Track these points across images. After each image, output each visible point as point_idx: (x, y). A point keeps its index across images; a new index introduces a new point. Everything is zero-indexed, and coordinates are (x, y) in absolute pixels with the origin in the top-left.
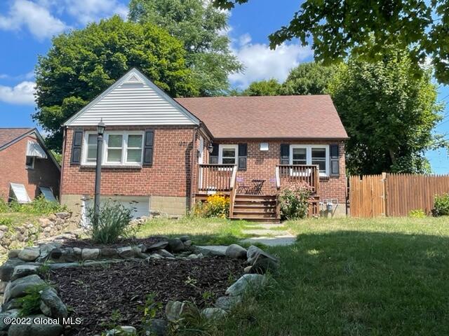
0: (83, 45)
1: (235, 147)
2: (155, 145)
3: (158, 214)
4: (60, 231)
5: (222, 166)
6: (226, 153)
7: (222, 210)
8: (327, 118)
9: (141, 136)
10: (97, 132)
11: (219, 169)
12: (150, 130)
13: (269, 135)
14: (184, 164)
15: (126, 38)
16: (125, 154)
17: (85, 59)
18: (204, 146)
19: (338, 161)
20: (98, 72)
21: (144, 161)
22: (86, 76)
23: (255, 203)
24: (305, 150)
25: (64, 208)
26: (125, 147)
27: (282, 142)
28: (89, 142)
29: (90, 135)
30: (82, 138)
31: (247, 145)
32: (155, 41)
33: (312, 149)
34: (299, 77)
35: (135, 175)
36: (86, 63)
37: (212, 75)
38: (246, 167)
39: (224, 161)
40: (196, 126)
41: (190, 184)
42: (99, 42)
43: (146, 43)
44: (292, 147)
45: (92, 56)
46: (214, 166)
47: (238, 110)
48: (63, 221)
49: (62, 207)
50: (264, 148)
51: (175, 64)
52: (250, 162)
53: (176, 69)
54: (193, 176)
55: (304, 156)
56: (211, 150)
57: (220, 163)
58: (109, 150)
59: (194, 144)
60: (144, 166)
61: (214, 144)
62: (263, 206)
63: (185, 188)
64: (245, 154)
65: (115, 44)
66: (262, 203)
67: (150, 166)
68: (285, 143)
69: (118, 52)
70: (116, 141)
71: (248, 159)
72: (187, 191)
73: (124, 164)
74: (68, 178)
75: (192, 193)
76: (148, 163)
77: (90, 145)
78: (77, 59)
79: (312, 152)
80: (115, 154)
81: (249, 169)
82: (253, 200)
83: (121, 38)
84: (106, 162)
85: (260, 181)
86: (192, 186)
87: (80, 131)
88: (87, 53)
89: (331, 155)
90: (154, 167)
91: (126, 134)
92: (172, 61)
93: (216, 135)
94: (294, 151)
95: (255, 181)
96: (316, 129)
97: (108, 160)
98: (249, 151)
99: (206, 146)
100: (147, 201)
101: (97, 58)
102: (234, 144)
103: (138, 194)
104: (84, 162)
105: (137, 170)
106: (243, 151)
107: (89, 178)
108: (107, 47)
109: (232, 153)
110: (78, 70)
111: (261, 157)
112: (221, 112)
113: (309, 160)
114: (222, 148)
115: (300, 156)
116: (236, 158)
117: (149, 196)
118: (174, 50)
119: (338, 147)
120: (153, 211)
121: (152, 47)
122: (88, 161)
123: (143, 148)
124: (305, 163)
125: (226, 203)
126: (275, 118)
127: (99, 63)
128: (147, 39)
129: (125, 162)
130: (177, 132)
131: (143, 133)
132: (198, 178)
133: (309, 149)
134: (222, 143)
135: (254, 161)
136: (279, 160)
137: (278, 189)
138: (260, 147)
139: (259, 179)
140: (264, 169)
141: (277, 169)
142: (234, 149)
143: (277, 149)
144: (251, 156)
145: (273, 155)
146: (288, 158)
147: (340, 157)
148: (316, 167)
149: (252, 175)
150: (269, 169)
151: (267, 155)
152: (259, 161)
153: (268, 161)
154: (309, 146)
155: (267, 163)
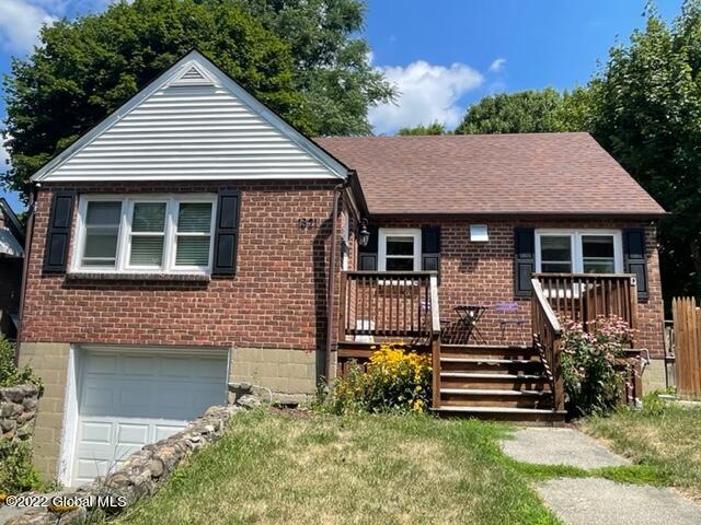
0: (101, 40)
1: (415, 235)
2: (241, 228)
3: (248, 391)
4: (11, 434)
5: (387, 277)
6: (393, 247)
7: (413, 387)
8: (600, 173)
9: (211, 204)
10: (105, 196)
11: (381, 282)
12: (230, 191)
13: (488, 209)
14: (310, 270)
15: (180, 26)
16: (171, 248)
17: (101, 64)
18: (350, 230)
19: (644, 265)
20: (126, 88)
21: (216, 265)
22: (102, 96)
23: (485, 367)
24: (568, 239)
25: (25, 377)
26: (172, 231)
27: (518, 223)
28: (88, 221)
29: (91, 205)
30: (72, 210)
31: (439, 228)
32: (238, 35)
33: (583, 237)
34: (484, 117)
35: (193, 298)
36: (102, 72)
37: (341, 106)
39: (391, 264)
40: (339, 181)
41: (326, 320)
42: (131, 33)
43: (219, 37)
44: (538, 235)
45: (115, 57)
46: (368, 276)
47: (410, 159)
48: (19, 407)
49: (21, 372)
50: (479, 236)
51: (274, 80)
52: (449, 266)
53: (276, 89)
54: (333, 301)
55: (565, 254)
56: (365, 241)
57: (382, 268)
58: (134, 239)
59: (336, 223)
60: (217, 275)
61: (369, 224)
62: (507, 375)
63: (314, 330)
64: (438, 250)
65: (162, 36)
66: (502, 367)
67: (231, 275)
68: (525, 225)
69: (164, 52)
70: (148, 219)
71: (443, 261)
72: (317, 336)
73: (167, 272)
74: (36, 303)
75: (331, 340)
76: (224, 267)
77: (90, 227)
78: (86, 66)
79: (584, 245)
80: (148, 247)
81: (446, 281)
82: (480, 360)
83: (170, 26)
84: (128, 266)
86: (331, 324)
87: (67, 193)
88: (107, 55)
89: (627, 251)
90: (239, 280)
91: (173, 205)
92: (268, 76)
93: (375, 206)
94: (542, 244)
96: (589, 195)
97: (132, 262)
98: (444, 242)
99: (356, 230)
100: (223, 360)
101: (125, 62)
102: (412, 226)
103: (201, 343)
104: (76, 267)
105: (197, 284)
106: (432, 244)
107: (83, 304)
108: (144, 42)
109: (407, 247)
110: (89, 86)
111: (472, 256)
112: (375, 163)
113: (577, 264)
114: (384, 236)
115: (557, 254)
116: (417, 256)
117: (227, 347)
118: (273, 55)
119: (642, 235)
120: (236, 385)
121: (231, 47)
122: (86, 263)
123: (212, 234)
124: (568, 269)
125: (424, 371)
126: (490, 174)
127: (129, 72)
128: (220, 30)
129: (171, 267)
130: (294, 196)
131: (213, 199)
132: (343, 303)
133: (576, 239)
134: (383, 226)
135: (456, 264)
136: (511, 262)
137: (557, 335)
138: (469, 234)
139: (467, 305)
140: (480, 281)
141: (535, 282)
142: (412, 238)
143: (507, 237)
144: (449, 253)
145: (498, 251)
146: (533, 257)
147: (649, 257)
148: (628, 279)
149: (453, 294)
150: (490, 281)
151: (485, 251)
152: (467, 264)
153: (487, 264)
154: (576, 231)
155: (484, 268)
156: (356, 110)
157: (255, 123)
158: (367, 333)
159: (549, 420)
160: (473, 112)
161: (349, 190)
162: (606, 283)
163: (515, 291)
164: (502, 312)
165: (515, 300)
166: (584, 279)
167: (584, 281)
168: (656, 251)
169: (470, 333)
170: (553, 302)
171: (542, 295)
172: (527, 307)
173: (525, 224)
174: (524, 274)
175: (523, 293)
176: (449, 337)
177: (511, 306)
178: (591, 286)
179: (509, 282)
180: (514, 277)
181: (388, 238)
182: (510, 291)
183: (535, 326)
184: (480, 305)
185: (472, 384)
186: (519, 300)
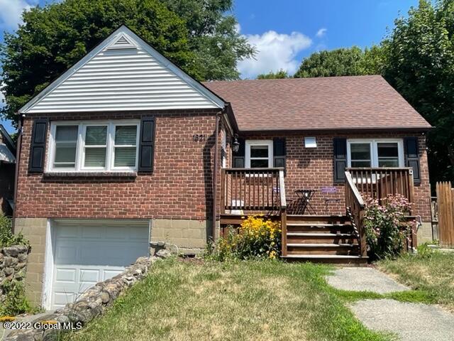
0: (62, 19)
1: (269, 144)
2: (156, 141)
3: (163, 247)
4: (11, 277)
5: (252, 172)
6: (255, 152)
7: (269, 243)
8: (389, 101)
9: (135, 127)
10: (68, 122)
11: (247, 175)
12: (148, 118)
13: (316, 126)
14: (201, 168)
15: (114, 9)
16: (111, 156)
17: (62, 35)
18: (227, 142)
19: (418, 162)
20: (79, 51)
21: (140, 165)
22: (63, 57)
23: (316, 229)
24: (368, 145)
25: (19, 240)
26: (111, 144)
28: (57, 138)
29: (58, 128)
30: (46, 132)
31: (284, 140)
32: (151, 15)
33: (378, 144)
34: (313, 66)
35: (126, 187)
36: (63, 40)
37: (219, 61)
39: (253, 163)
40: (219, 110)
41: (212, 200)
42: (81, 14)
43: (140, 16)
44: (349, 143)
45: (71, 31)
46: (239, 172)
47: (265, 95)
48: (15, 260)
49: (16, 237)
50: (311, 144)
51: (176, 44)
52: (291, 164)
53: (177, 50)
54: (216, 188)
55: (367, 155)
56: (237, 148)
57: (248, 166)
58: (87, 150)
59: (217, 138)
60: (141, 172)
61: (239, 138)
62: (329, 234)
63: (205, 207)
64: (284, 154)
65: (101, 16)
66: (327, 229)
67: (150, 172)
68: (340, 136)
69: (104, 27)
70: (96, 136)
71: (288, 161)
72: (207, 211)
73: (109, 171)
74: (25, 192)
75: (216, 214)
76: (146, 167)
77: (58, 142)
78: (53, 36)
79: (379, 148)
80: (96, 155)
81: (289, 174)
82: (312, 224)
83: (107, 9)
86: (216, 202)
87: (43, 121)
88: (66, 29)
89: (407, 152)
90: (155, 175)
91: (111, 127)
92: (171, 41)
93: (242, 126)
94: (351, 149)
96: (382, 116)
97: (86, 165)
98: (288, 149)
99: (231, 141)
100: (146, 227)
101: (78, 34)
102: (267, 139)
103: (132, 216)
104: (49, 169)
105: (130, 178)
106: (280, 150)
107: (55, 193)
108: (91, 21)
109: (264, 152)
110: (55, 50)
111: (306, 157)
112: (242, 98)
113: (375, 162)
114: (249, 145)
115: (361, 155)
116: (270, 158)
117: (149, 219)
118: (175, 27)
119: (416, 142)
120: (155, 243)
121: (147, 22)
122: (56, 166)
123: (137, 146)
124: (368, 164)
125: (276, 232)
126: (317, 104)
127: (81, 40)
128: (140, 12)
129: (111, 167)
130: (190, 120)
131: (137, 123)
132: (223, 189)
133: (374, 145)
134: (248, 139)
135: (296, 162)
136: (331, 161)
137: (362, 208)
138: (304, 143)
139: (304, 189)
140: (311, 174)
141: (348, 174)
142: (267, 146)
143: (328, 145)
144: (291, 156)
145: (323, 154)
146: (346, 158)
147: (421, 156)
148: (408, 171)
149: (294, 182)
150: (318, 174)
151: (314, 154)
152: (303, 162)
153: (316, 162)
154: (374, 140)
155: (314, 165)
156: (229, 63)
157: (164, 73)
158: (239, 208)
159: (357, 263)
160: (306, 63)
161: (225, 116)
162: (393, 173)
163: (334, 179)
164: (326, 193)
165: (334, 185)
166: (379, 171)
167: (379, 173)
168: (425, 152)
169: (305, 207)
170: (359, 186)
171: (352, 181)
172: (342, 190)
174: (340, 168)
175: (340, 180)
176: (292, 210)
177: (332, 189)
178: (383, 175)
179: (330, 174)
180: (333, 171)
181: (251, 146)
182: (331, 180)
183: (348, 202)
184: (312, 189)
185: (307, 240)
186: (337, 185)
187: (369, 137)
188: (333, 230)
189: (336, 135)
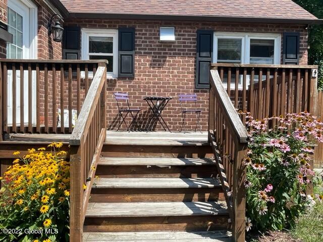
1: (113, 35)
6: (95, 46)
13: (176, 11)
23: (156, 170)
24: (239, 42)
31: (134, 29)
33: (251, 40)
38: (132, 72)
44: (216, 37)
50: (168, 36)
52: (142, 62)
56: (58, 35)
64: (132, 48)
71: (137, 58)
79: (251, 47)
81: (139, 76)
85: (159, 99)
94: (219, 46)
95: (151, 99)
98: (138, 42)
102: (110, 27)
106: (128, 43)
114: (87, 35)
116: (115, 54)
119: (297, 39)
133: (246, 40)
134: (85, 26)
135: (148, 61)
136: (193, 59)
138: (159, 35)
139: (157, 96)
140: (167, 76)
141: (214, 73)
142: (112, 38)
143: (190, 36)
144: (143, 51)
145: (183, 50)
146: (211, 56)
147: (301, 57)
148: (310, 71)
149: (145, 87)
150: (176, 76)
151: (172, 50)
152: (157, 61)
153: (174, 61)
154: (247, 35)
155: (171, 65)
162: (287, 75)
163: (195, 84)
164: (184, 102)
165: (195, 91)
168: (306, 52)
169: (158, 119)
172: (204, 98)
173: (206, 27)
175: (204, 85)
176: (141, 123)
177: (192, 96)
179: (191, 77)
180: (195, 73)
181: (90, 38)
182: (191, 84)
183: (212, 122)
184: (167, 96)
185: (137, 196)
186: (198, 92)
187: (241, 31)
188: (184, 172)
189: (200, 26)
